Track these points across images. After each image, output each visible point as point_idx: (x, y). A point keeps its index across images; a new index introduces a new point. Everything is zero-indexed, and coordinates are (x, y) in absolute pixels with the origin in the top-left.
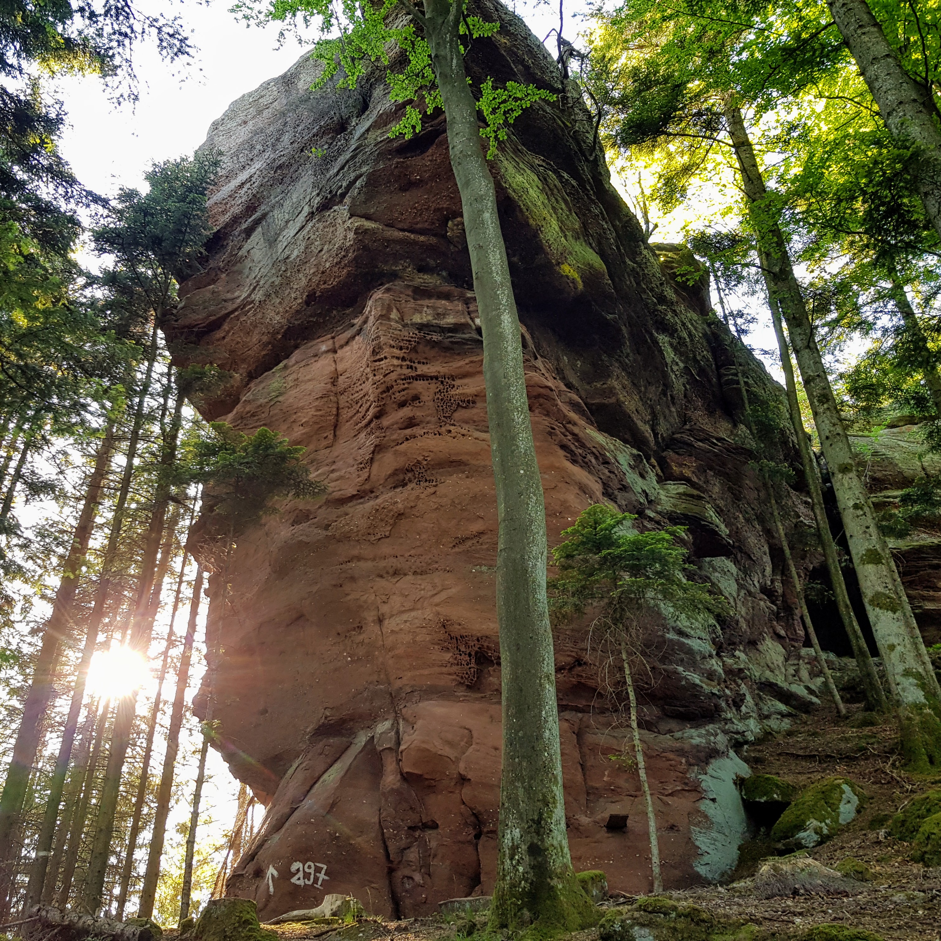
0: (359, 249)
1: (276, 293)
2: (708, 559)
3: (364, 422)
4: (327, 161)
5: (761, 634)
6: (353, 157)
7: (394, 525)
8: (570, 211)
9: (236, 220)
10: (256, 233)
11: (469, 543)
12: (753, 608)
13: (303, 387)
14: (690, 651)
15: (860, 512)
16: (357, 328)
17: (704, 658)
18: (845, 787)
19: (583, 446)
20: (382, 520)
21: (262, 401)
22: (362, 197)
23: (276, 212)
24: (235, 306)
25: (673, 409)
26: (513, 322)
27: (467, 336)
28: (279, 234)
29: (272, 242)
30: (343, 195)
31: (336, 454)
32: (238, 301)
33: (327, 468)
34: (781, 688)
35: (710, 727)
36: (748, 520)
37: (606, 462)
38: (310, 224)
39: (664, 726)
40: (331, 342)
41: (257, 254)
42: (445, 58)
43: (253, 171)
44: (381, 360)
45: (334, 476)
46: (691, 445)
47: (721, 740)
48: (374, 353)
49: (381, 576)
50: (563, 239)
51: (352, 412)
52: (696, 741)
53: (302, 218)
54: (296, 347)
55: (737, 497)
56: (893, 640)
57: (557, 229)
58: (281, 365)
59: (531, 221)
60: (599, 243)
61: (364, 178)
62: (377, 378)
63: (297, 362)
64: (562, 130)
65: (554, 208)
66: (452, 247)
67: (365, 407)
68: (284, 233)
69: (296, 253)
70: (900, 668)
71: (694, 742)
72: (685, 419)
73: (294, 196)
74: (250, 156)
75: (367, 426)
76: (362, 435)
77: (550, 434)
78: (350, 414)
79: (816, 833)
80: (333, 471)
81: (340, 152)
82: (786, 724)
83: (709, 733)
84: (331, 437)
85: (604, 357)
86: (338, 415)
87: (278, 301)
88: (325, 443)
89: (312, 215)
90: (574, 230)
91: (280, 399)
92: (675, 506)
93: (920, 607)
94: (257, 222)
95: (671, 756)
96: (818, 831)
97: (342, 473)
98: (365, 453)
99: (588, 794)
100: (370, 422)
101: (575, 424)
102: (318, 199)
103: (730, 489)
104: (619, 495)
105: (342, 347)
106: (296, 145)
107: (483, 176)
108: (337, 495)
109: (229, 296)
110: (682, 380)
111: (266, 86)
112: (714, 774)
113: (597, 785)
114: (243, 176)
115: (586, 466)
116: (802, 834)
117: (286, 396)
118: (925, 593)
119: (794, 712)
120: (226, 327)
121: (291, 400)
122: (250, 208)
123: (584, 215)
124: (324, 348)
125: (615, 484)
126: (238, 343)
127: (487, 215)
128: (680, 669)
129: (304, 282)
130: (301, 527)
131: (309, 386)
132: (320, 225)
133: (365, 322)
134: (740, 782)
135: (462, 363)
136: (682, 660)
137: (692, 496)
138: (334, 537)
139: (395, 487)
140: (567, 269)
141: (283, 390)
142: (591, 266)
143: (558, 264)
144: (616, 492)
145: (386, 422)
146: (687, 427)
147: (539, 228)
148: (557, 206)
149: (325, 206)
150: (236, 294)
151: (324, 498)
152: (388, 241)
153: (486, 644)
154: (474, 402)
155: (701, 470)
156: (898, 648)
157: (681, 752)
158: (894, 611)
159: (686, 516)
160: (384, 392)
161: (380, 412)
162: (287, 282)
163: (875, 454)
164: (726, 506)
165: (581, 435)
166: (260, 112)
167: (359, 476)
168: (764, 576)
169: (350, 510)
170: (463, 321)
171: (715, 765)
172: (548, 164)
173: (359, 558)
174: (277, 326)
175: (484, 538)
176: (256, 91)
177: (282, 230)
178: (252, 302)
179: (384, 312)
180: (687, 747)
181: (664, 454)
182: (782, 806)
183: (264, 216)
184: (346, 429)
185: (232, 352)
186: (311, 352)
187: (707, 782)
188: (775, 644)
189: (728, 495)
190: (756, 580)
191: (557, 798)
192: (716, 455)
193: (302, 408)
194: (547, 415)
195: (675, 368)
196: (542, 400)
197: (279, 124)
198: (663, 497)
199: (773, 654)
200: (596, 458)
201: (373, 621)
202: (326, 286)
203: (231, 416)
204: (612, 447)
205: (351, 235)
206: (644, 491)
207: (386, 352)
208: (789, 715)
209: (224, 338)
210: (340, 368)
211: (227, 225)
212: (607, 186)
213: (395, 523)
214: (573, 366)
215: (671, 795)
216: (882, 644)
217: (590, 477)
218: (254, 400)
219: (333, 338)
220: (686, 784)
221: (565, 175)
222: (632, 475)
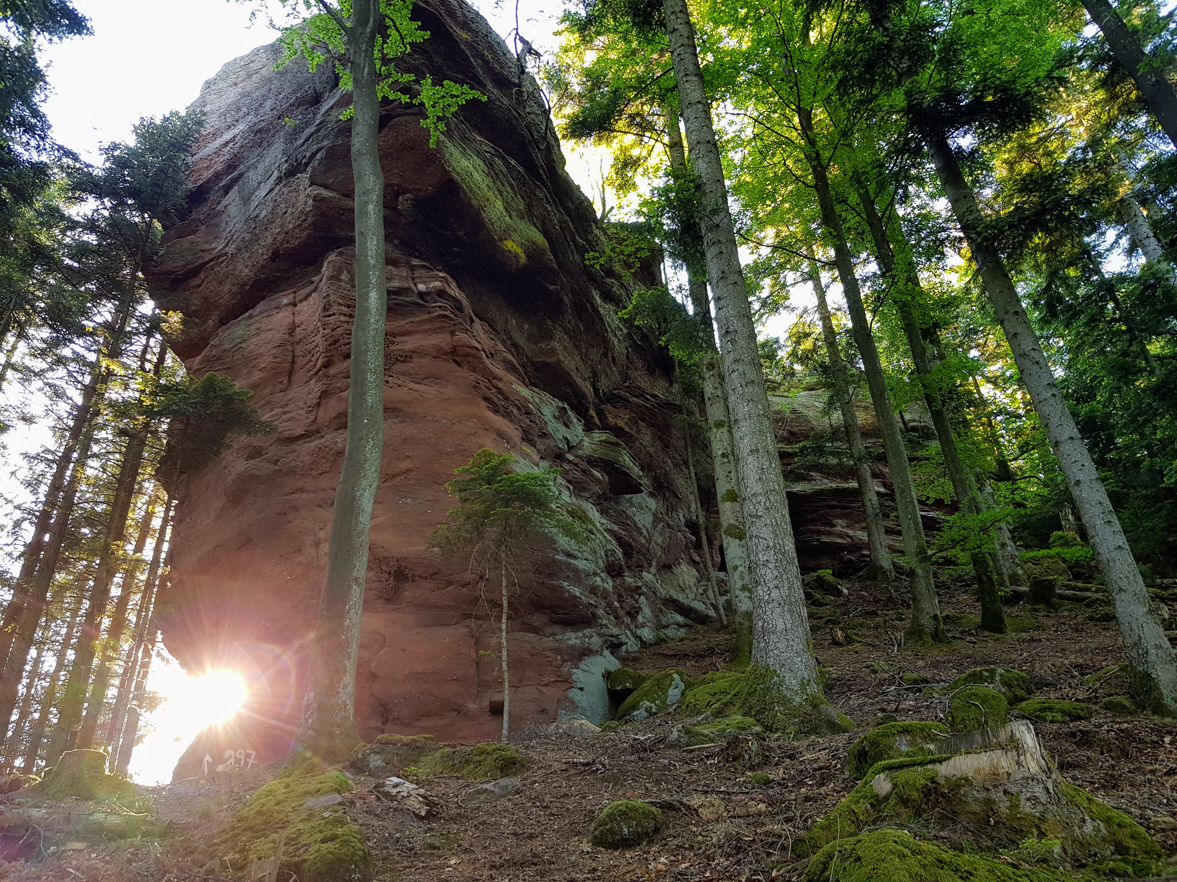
0: (316, 215)
1: (246, 247)
2: (628, 496)
3: (315, 370)
4: (297, 131)
5: (677, 559)
6: (317, 131)
7: (334, 462)
8: (515, 194)
9: (218, 176)
10: (232, 191)
11: (398, 479)
12: (670, 538)
13: (264, 335)
14: (576, 570)
15: (726, 460)
16: (315, 285)
17: (589, 575)
18: (675, 676)
19: (506, 398)
20: (324, 457)
21: (227, 346)
22: (322, 168)
23: (250, 174)
24: (211, 256)
25: (614, 369)
26: (378, 299)
27: (408, 299)
28: (252, 194)
29: (246, 201)
30: (307, 164)
31: (290, 397)
32: (215, 252)
33: (280, 410)
34: (683, 604)
35: (587, 631)
36: (676, 465)
37: (528, 413)
38: (278, 188)
39: (549, 630)
40: (292, 296)
41: (233, 210)
42: (359, 65)
43: (237, 131)
44: (330, 316)
45: (285, 417)
46: (627, 400)
47: (596, 641)
48: (325, 309)
49: (321, 506)
50: (507, 218)
51: (306, 360)
52: (573, 642)
53: (271, 181)
54: (263, 298)
55: (666, 446)
56: (737, 562)
57: (501, 208)
58: (247, 314)
59: (474, 202)
60: (543, 223)
61: (324, 151)
62: (326, 332)
63: (261, 313)
64: (517, 120)
65: (499, 190)
66: (403, 219)
67: (316, 356)
68: (257, 193)
69: (264, 213)
70: (739, 585)
71: (570, 642)
72: (626, 378)
73: (267, 160)
74: (236, 117)
75: (316, 373)
76: (313, 381)
77: (475, 387)
78: (303, 363)
79: (646, 711)
80: (285, 413)
81: (307, 124)
82: (682, 633)
83: (585, 636)
84: (286, 382)
85: (549, 322)
86: (293, 362)
87: (248, 255)
88: (280, 387)
89: (280, 179)
90: (518, 210)
91: (243, 345)
92: (594, 451)
93: (818, 540)
94: (235, 181)
95: (549, 654)
96: (648, 710)
97: (293, 415)
98: (313, 398)
99: (480, 686)
100: (320, 370)
101: (500, 380)
102: (286, 165)
103: (660, 438)
104: (539, 441)
105: (301, 301)
106: (275, 112)
107: (373, 174)
108: (287, 434)
109: (207, 247)
110: (625, 344)
111: (256, 52)
112: (586, 668)
113: (488, 679)
114: (228, 136)
115: (507, 415)
116: (636, 713)
117: (248, 343)
118: (822, 528)
119: (690, 622)
120: (202, 275)
121: (252, 347)
122: (231, 166)
123: (530, 198)
124: (285, 301)
125: (535, 431)
126: (212, 291)
127: (371, 207)
128: (566, 584)
129: (270, 240)
130: (253, 462)
131: (269, 335)
132: (286, 190)
133: (321, 280)
134: (608, 675)
135: (403, 322)
136: (568, 577)
137: (611, 443)
138: (281, 471)
139: (338, 429)
140: (509, 245)
141: (246, 337)
142: (534, 243)
143: (501, 240)
144: (536, 438)
145: (332, 371)
146: (626, 384)
147: (482, 208)
148: (503, 189)
149: (291, 173)
150: (214, 245)
151: (275, 436)
152: (343, 210)
153: (404, 564)
154: (411, 357)
155: (634, 422)
156: (740, 568)
157: (558, 651)
158: (741, 539)
159: (602, 460)
160: (330, 345)
161: (327, 361)
162: (256, 239)
163: (794, 411)
164: (656, 452)
165: (505, 389)
166: (250, 76)
167: (307, 418)
168: (690, 512)
169: (298, 448)
170: (406, 285)
171: (587, 662)
172: (496, 151)
173: (302, 490)
174: (245, 279)
175: (412, 474)
176: (248, 56)
177: (255, 190)
178: (226, 254)
179: (335, 273)
180: (563, 646)
181: (603, 407)
182: (628, 692)
183: (241, 175)
184: (300, 375)
185: (206, 299)
186: (274, 304)
187: (578, 675)
188: (690, 568)
189: (658, 443)
190: (681, 517)
191: (348, 669)
192: (648, 409)
193: (262, 354)
194: (474, 371)
195: (618, 333)
196: (470, 359)
197: (263, 91)
198: (586, 444)
199: (686, 576)
200: (519, 409)
201: (311, 545)
202: (289, 245)
203: (199, 358)
204: (537, 400)
205: (310, 202)
206: (565, 438)
207: (335, 309)
208: (685, 626)
209: (200, 285)
210: (297, 320)
211: (209, 181)
212: (560, 172)
213: (335, 460)
214: (521, 329)
215: (546, 685)
216: (729, 565)
217: (511, 425)
218: (220, 345)
219: (294, 292)
220: (559, 676)
221: (513, 162)
222: (556, 425)
